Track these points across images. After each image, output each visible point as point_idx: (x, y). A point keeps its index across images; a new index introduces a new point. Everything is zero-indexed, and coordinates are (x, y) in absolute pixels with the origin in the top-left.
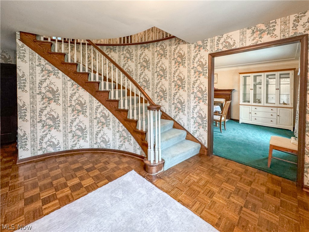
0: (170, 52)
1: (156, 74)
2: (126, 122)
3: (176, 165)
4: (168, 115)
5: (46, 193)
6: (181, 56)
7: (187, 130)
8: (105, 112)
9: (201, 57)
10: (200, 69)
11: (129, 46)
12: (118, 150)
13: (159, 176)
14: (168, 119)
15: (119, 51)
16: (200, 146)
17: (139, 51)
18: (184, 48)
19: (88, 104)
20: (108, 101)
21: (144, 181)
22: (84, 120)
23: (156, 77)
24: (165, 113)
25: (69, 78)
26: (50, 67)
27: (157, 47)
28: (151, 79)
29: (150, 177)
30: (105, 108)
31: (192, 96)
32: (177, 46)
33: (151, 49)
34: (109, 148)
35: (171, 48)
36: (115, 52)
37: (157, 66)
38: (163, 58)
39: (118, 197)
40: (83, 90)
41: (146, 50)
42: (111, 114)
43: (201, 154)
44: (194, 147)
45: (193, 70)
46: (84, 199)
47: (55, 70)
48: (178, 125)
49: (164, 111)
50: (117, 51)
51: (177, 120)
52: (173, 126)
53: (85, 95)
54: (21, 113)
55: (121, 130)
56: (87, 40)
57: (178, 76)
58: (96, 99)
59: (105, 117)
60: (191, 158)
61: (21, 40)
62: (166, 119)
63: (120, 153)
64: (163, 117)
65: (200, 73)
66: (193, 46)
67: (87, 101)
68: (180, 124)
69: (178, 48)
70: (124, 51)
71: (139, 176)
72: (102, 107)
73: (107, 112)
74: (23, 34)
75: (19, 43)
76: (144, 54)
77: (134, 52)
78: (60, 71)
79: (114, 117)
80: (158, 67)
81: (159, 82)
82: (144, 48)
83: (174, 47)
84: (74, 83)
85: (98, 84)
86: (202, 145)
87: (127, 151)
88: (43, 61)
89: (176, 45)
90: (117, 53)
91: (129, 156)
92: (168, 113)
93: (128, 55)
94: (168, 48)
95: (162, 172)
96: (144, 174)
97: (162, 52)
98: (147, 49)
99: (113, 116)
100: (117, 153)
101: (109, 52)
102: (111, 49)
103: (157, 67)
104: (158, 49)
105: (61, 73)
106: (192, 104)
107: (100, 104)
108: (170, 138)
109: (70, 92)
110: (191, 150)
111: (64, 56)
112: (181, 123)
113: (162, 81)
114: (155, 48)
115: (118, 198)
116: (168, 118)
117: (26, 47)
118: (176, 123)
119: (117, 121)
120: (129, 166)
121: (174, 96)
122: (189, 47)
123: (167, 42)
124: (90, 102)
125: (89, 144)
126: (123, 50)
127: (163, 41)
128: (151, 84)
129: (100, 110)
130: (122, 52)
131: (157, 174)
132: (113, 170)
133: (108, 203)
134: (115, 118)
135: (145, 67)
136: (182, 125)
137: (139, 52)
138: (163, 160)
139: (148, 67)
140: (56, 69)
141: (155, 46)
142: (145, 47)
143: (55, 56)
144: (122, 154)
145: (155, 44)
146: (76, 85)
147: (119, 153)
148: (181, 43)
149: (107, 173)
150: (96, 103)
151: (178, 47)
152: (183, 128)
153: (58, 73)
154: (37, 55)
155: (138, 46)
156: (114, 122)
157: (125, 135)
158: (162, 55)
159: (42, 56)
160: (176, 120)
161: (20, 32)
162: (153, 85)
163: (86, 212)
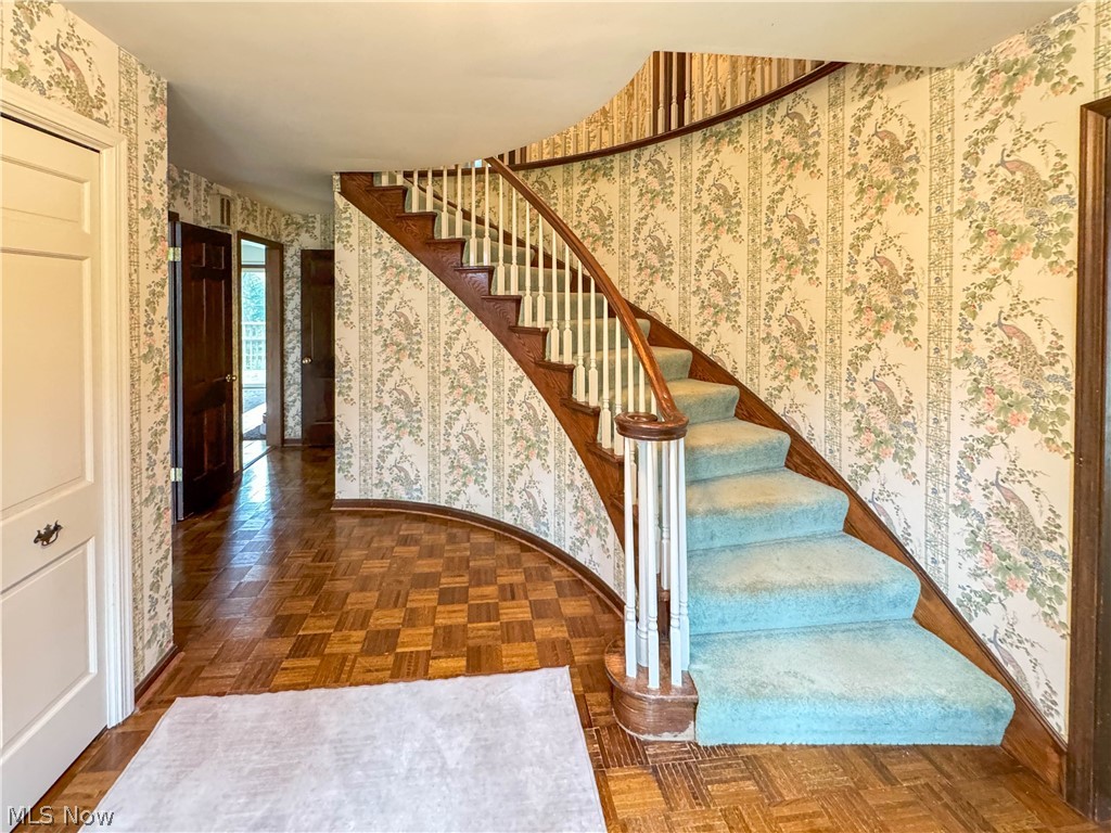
0: (835, 136)
1: (766, 254)
2: (590, 456)
3: (783, 747)
4: (819, 457)
5: (319, 623)
6: (895, 153)
7: (928, 571)
8: (534, 402)
9: (1023, 137)
10: (1015, 215)
11: (660, 144)
12: (569, 555)
13: (656, 755)
14: (818, 478)
15: (622, 173)
16: (1009, 707)
17: (695, 158)
18: (910, 103)
19: (489, 370)
20: (540, 366)
21: (575, 740)
22: (480, 422)
23: (766, 265)
24: (806, 445)
25: (443, 287)
26: (401, 257)
27: (770, 124)
28: (743, 276)
29: (612, 739)
30: (534, 388)
31: (960, 378)
32: (872, 102)
33: (744, 140)
34: (544, 538)
35: (840, 115)
36: (611, 180)
37: (773, 213)
38: (802, 175)
39: (448, 754)
40: (478, 322)
41: (726, 149)
42: (550, 414)
43: (1015, 762)
44: (942, 692)
45: (967, 223)
46: (364, 695)
47: (411, 265)
48: (871, 525)
49: (805, 436)
50: (616, 173)
51: (870, 498)
52: (846, 519)
53: (483, 341)
54: (342, 380)
55: (578, 483)
56: (488, 160)
57: (875, 257)
58: (510, 356)
59: (537, 423)
60: (917, 749)
61: (343, 193)
62: (807, 475)
63: (574, 572)
64: (797, 460)
65: (1013, 239)
66: (963, 79)
67: (489, 361)
68: (883, 519)
69: (877, 111)
70: (641, 168)
71: (572, 706)
72: (527, 383)
73: (541, 406)
74: (346, 177)
75: (340, 201)
76: (715, 168)
77: (677, 167)
78: (422, 267)
79: (559, 429)
80: (775, 217)
81: (781, 291)
82: (717, 142)
83: (852, 108)
84: (457, 301)
85: (514, 305)
86: (1022, 702)
87: (594, 571)
88: (388, 243)
89: (862, 96)
90: (617, 179)
91: (598, 597)
92: (820, 446)
93: (654, 184)
94: (824, 119)
95: (683, 744)
96: (598, 710)
97: (794, 146)
98: (730, 142)
99: (558, 424)
100: (565, 566)
101: (590, 182)
102: (596, 170)
103: (770, 221)
104: (778, 133)
105: (425, 273)
106: (961, 429)
107: (521, 372)
108: (782, 588)
109: (445, 329)
110: (910, 703)
111: (434, 220)
112: (889, 519)
113: (793, 285)
114: (764, 131)
115: (443, 757)
116: (821, 471)
117: (353, 209)
118: (859, 511)
119: (569, 445)
120: (568, 642)
121: (854, 364)
122: (941, 92)
123: (819, 93)
124: (495, 363)
125: (491, 504)
126: (637, 165)
127: (799, 92)
128: (744, 298)
129: (519, 397)
130: (632, 174)
131: (653, 743)
132: (510, 633)
133: (403, 758)
134: (563, 430)
135: (719, 224)
136: (898, 532)
137: (697, 163)
138: (690, 685)
139: (731, 223)
140: (415, 260)
141: (765, 124)
142: (720, 137)
143: (410, 223)
144: (580, 576)
145: (765, 115)
146: (462, 308)
147: (570, 569)
148: (892, 78)
149: (484, 632)
150: (511, 369)
151: (878, 104)
152: (901, 548)
153: (419, 272)
154: (374, 224)
155: (694, 139)
156: (560, 445)
157: (591, 507)
158: (793, 159)
159: (384, 229)
160: (864, 493)
161: (341, 174)
162: (753, 303)
163: (338, 745)
